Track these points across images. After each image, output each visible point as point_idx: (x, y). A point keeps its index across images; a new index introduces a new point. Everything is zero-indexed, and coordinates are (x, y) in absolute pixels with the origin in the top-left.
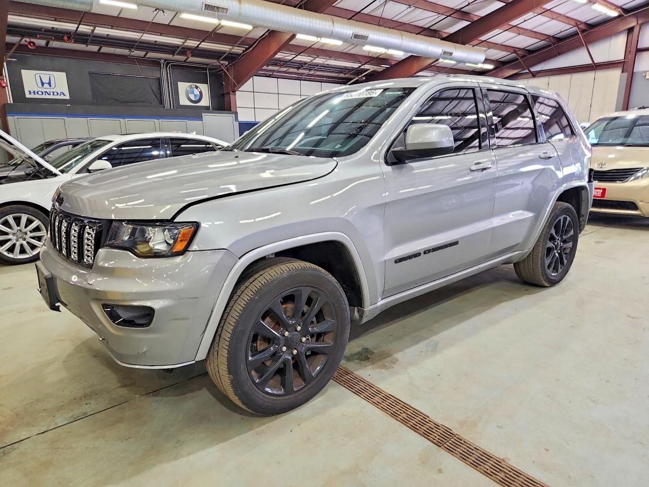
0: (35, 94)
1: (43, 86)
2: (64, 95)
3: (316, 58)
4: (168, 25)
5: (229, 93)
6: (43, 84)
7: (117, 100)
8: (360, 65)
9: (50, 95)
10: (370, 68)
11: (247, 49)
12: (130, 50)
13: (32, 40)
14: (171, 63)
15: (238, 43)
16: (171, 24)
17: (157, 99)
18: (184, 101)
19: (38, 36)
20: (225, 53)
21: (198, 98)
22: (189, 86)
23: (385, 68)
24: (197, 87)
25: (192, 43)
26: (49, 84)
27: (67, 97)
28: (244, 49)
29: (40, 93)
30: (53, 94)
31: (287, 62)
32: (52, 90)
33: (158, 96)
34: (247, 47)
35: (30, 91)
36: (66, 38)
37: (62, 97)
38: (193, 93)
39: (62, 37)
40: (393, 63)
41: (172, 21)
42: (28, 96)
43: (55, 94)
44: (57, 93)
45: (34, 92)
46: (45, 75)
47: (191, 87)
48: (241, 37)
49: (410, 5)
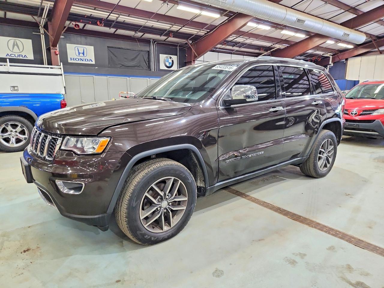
0: (74, 60)
1: (79, 55)
2: (92, 61)
3: (247, 39)
4: (164, 15)
5: (191, 62)
6: (79, 53)
7: (122, 65)
8: (272, 44)
9: (83, 61)
10: (278, 46)
11: (208, 32)
12: (136, 32)
13: (77, 23)
14: (157, 41)
15: (205, 28)
16: (165, 15)
17: (147, 65)
18: (162, 67)
19: (81, 21)
20: (193, 35)
21: (171, 65)
22: (166, 57)
23: (286, 47)
24: (171, 58)
25: (175, 28)
26: (83, 54)
27: (94, 63)
28: (206, 32)
29: (77, 59)
30: (85, 61)
31: (228, 42)
32: (85, 58)
33: (147, 63)
34: (209, 31)
35: (71, 58)
36: (98, 23)
37: (90, 63)
38: (168, 62)
39: (96, 22)
40: (293, 43)
41: (167, 13)
42: (69, 61)
43: (87, 60)
44: (88, 60)
45: (74, 58)
46: (81, 48)
47: (167, 57)
48: (207, 24)
49: (326, 2)
